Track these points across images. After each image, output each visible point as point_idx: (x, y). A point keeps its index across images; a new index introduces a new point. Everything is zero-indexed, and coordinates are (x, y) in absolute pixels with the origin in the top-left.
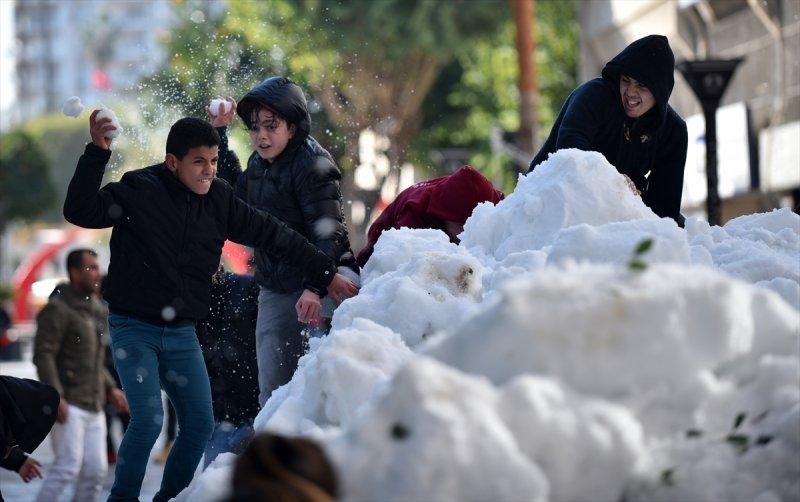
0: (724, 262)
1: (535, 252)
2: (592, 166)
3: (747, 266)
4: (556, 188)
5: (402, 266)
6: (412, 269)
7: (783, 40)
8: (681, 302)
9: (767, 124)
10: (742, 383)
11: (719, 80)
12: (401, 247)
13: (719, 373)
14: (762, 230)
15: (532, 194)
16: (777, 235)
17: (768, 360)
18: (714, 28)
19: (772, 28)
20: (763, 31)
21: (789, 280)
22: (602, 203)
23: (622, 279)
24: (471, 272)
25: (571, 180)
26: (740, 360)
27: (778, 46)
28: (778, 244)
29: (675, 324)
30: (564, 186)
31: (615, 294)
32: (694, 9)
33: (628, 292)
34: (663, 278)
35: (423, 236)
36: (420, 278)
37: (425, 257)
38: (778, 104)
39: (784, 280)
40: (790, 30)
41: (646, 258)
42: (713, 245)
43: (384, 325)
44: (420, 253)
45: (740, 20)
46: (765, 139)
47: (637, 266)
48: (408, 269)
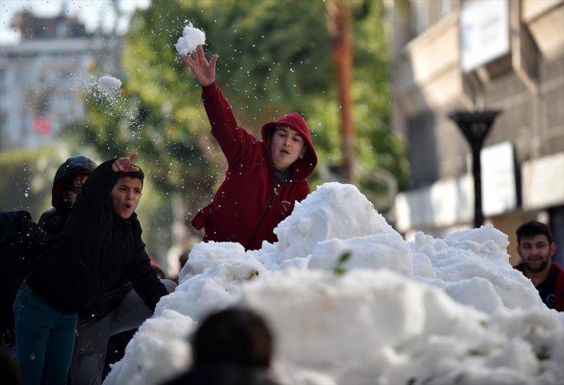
0: (443, 265)
1: (302, 259)
2: (348, 195)
3: (459, 269)
4: (322, 212)
5: (207, 271)
6: (214, 272)
7: (540, 96)
8: (370, 297)
9: (528, 158)
10: (416, 356)
11: (483, 127)
12: (208, 256)
13: (398, 350)
14: (470, 242)
15: (304, 216)
16: (482, 245)
17: (434, 339)
18: (490, 86)
19: (531, 86)
20: (524, 89)
21: (484, 279)
22: (355, 223)
23: (329, 281)
24: (257, 274)
25: (333, 206)
26: (414, 339)
27: (535, 101)
28: (483, 252)
29: (365, 314)
30: (328, 211)
31: (322, 292)
32: (474, 73)
33: (332, 291)
34: (358, 280)
35: (226, 247)
36: (220, 279)
37: (224, 263)
38: (536, 143)
39: (479, 278)
40: (545, 87)
41: (345, 266)
42: (435, 253)
43: (186, 315)
44: (220, 261)
45: (508, 82)
46: (526, 170)
47: (339, 271)
48: (211, 273)
